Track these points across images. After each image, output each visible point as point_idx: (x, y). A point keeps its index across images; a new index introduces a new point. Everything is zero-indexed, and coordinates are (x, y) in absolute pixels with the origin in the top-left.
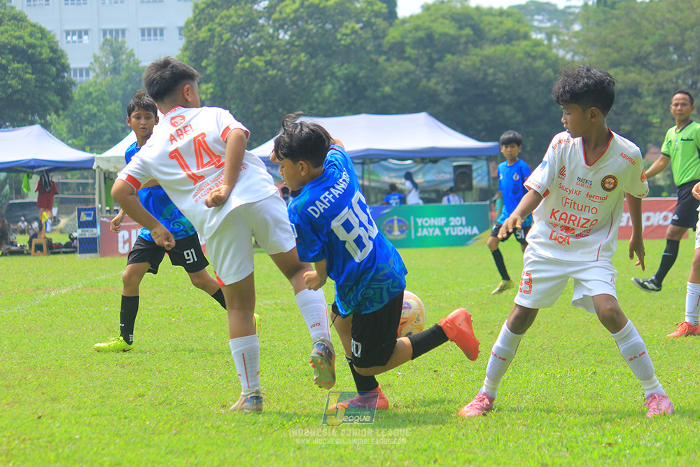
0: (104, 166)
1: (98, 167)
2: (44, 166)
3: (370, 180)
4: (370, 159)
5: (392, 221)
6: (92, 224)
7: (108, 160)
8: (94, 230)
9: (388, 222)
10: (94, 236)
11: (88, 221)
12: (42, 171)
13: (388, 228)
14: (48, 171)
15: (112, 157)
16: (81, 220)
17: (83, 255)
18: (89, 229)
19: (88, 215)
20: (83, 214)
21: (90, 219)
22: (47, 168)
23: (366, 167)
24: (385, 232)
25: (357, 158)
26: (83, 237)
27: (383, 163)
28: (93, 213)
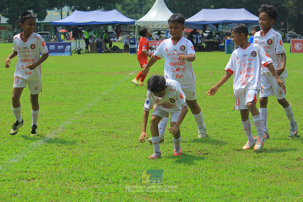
0: (138, 24)
1: (136, 25)
2: (118, 24)
3: (225, 30)
4: (226, 23)
5: (234, 45)
6: (134, 44)
7: (140, 22)
8: (135, 45)
9: (232, 45)
10: (135, 48)
11: (133, 43)
12: (117, 25)
13: (232, 47)
14: (119, 25)
15: (141, 21)
16: (131, 42)
17: (131, 54)
18: (133, 45)
19: (133, 41)
20: (131, 40)
21: (134, 42)
22: (119, 24)
23: (224, 26)
24: (231, 48)
25: (221, 23)
26: (131, 48)
27: (230, 25)
28: (134, 40)
